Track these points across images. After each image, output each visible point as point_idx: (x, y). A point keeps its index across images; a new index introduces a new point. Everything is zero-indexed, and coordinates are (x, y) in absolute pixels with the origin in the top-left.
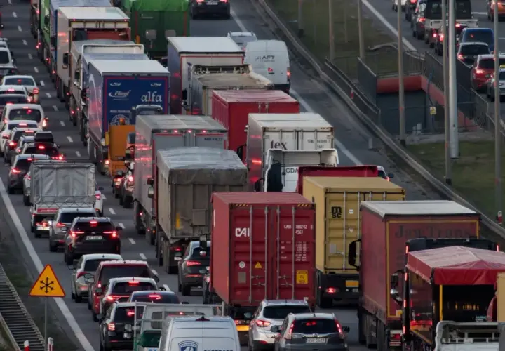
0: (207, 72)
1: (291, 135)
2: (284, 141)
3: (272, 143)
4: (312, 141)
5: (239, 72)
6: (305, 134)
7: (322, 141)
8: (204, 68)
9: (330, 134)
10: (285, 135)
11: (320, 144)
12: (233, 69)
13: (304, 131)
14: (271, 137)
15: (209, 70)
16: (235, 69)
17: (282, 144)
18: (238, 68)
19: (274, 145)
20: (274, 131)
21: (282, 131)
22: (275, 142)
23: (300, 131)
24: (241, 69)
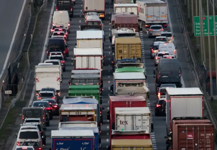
0: (124, 86)
1: (130, 117)
2: (126, 120)
3: (121, 121)
4: (140, 120)
5: (139, 86)
6: (137, 116)
7: (145, 120)
8: (123, 84)
9: (149, 116)
10: (127, 117)
11: (144, 121)
12: (137, 85)
13: (136, 115)
14: (120, 118)
15: (125, 85)
16: (137, 84)
17: (126, 121)
18: (139, 84)
19: (121, 122)
20: (121, 115)
21: (125, 115)
22: (122, 121)
23: (134, 115)
24: (141, 84)
